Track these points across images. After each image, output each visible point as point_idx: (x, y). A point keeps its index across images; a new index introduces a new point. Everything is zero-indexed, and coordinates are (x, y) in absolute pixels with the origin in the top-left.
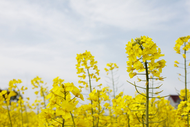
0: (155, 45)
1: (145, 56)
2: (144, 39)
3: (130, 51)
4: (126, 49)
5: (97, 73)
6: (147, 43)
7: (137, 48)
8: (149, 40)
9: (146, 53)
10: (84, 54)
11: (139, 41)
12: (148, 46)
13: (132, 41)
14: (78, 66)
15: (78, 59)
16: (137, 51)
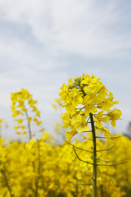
0: (103, 88)
1: (88, 107)
2: (87, 79)
3: (65, 99)
4: (61, 94)
5: (38, 115)
6: (91, 85)
7: (75, 94)
8: (94, 81)
9: (89, 102)
10: (20, 93)
11: (79, 82)
12: (93, 91)
13: (70, 81)
14: (13, 108)
15: (13, 99)
16: (76, 99)
